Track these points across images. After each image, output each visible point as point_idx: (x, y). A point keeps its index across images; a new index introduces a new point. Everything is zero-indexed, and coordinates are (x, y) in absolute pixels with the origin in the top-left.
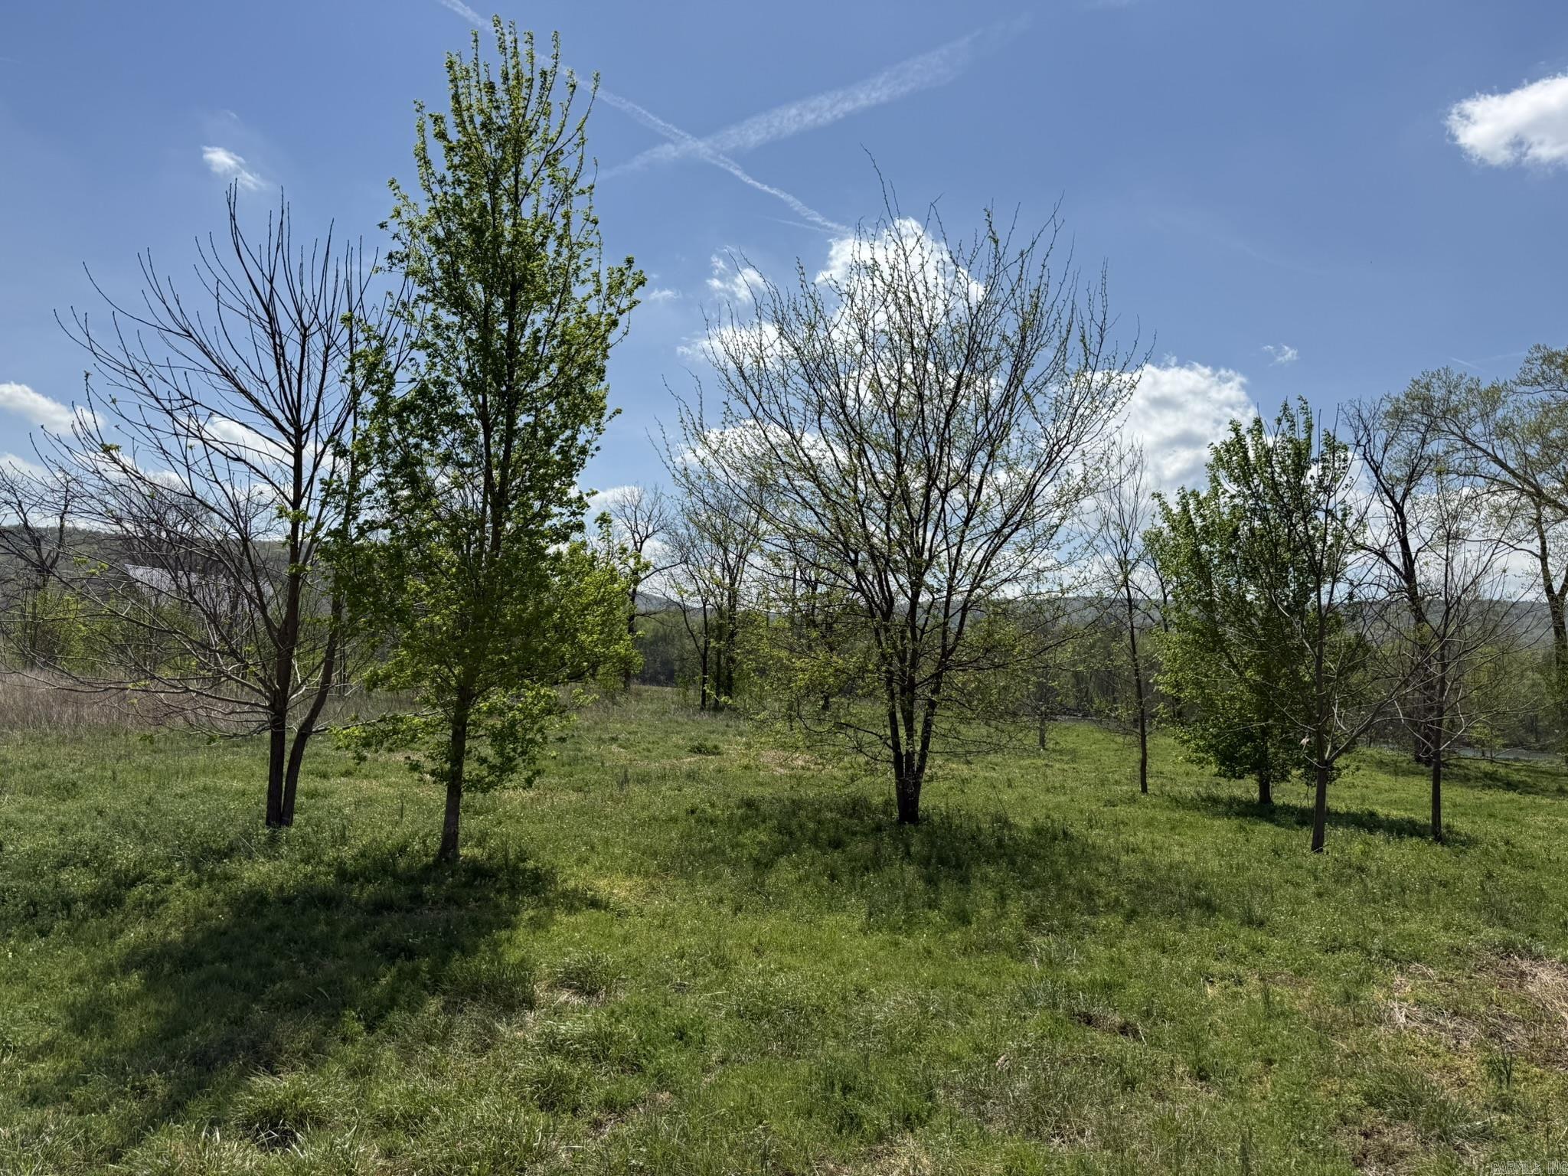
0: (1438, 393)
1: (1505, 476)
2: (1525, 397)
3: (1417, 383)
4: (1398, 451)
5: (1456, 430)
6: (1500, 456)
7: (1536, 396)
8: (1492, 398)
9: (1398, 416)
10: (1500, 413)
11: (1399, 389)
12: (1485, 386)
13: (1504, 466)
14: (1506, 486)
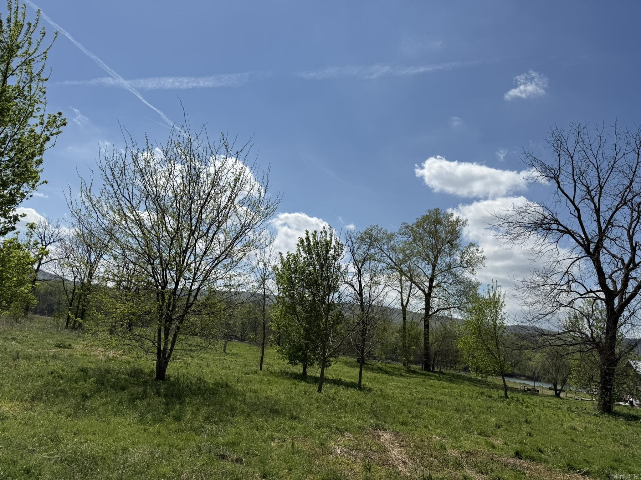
0: (374, 233)
1: (392, 264)
2: (400, 239)
3: (368, 229)
4: (361, 251)
5: (379, 246)
6: (391, 257)
7: (403, 238)
8: (390, 237)
9: (362, 239)
10: (392, 243)
11: (363, 231)
12: (389, 233)
13: (392, 260)
14: (392, 268)
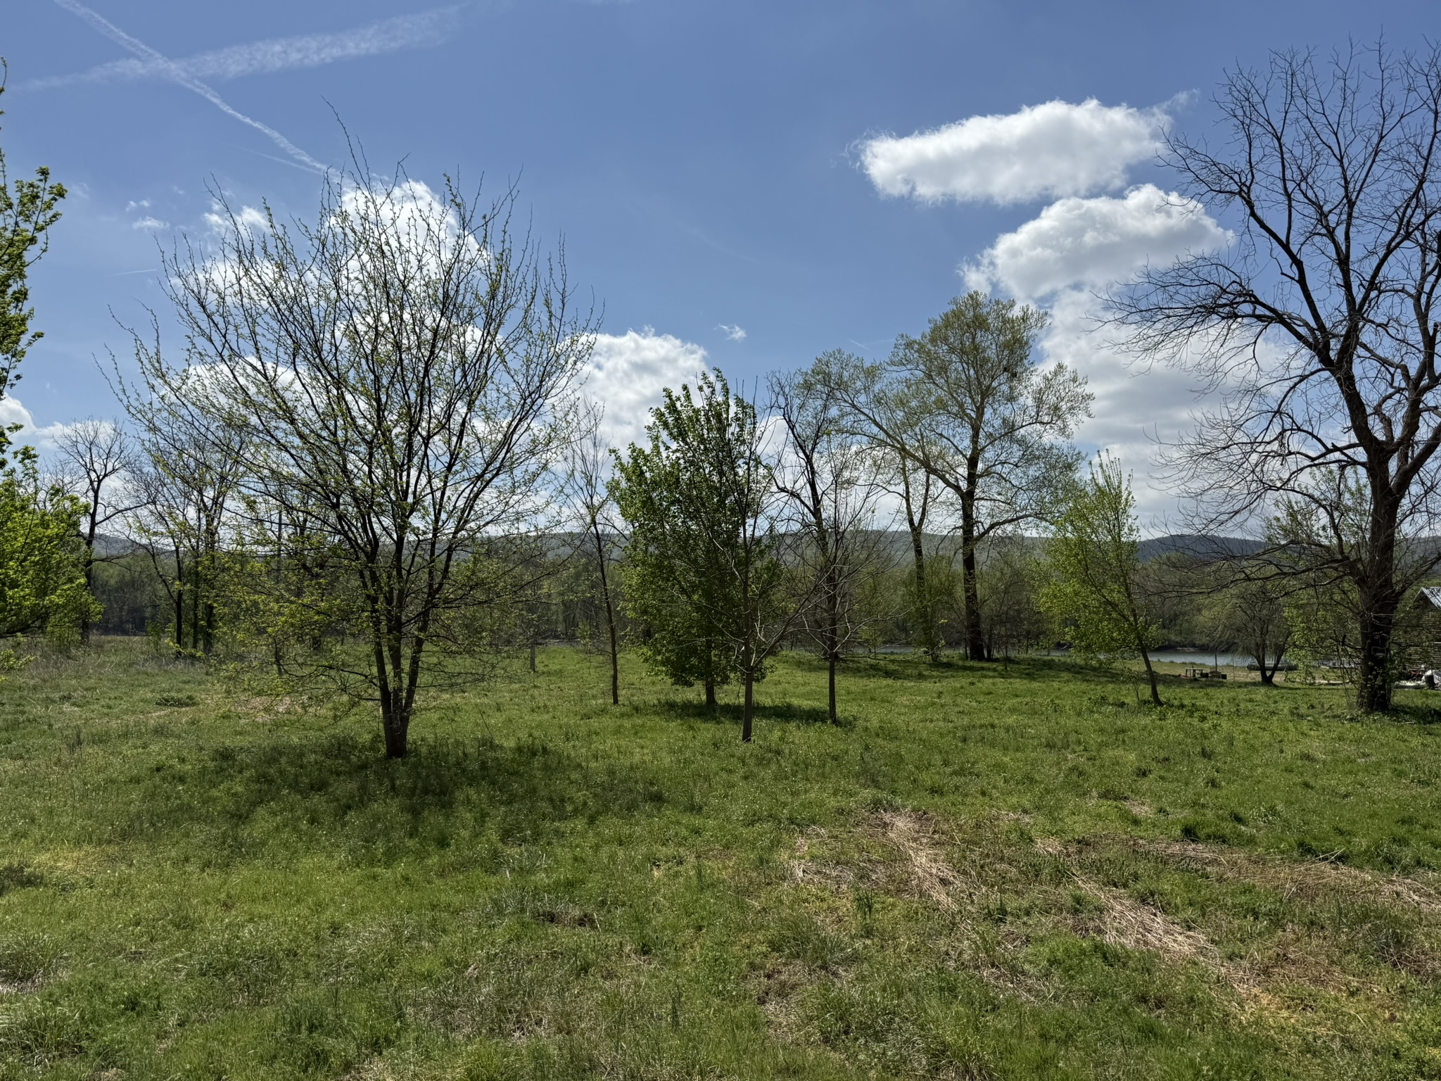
0: (834, 369)
1: (882, 436)
2: (894, 375)
3: (820, 361)
4: (808, 415)
5: (847, 398)
6: (878, 419)
7: (902, 374)
8: (871, 374)
9: (808, 386)
10: (877, 388)
11: (808, 367)
12: (867, 364)
13: (881, 427)
14: (882, 444)
